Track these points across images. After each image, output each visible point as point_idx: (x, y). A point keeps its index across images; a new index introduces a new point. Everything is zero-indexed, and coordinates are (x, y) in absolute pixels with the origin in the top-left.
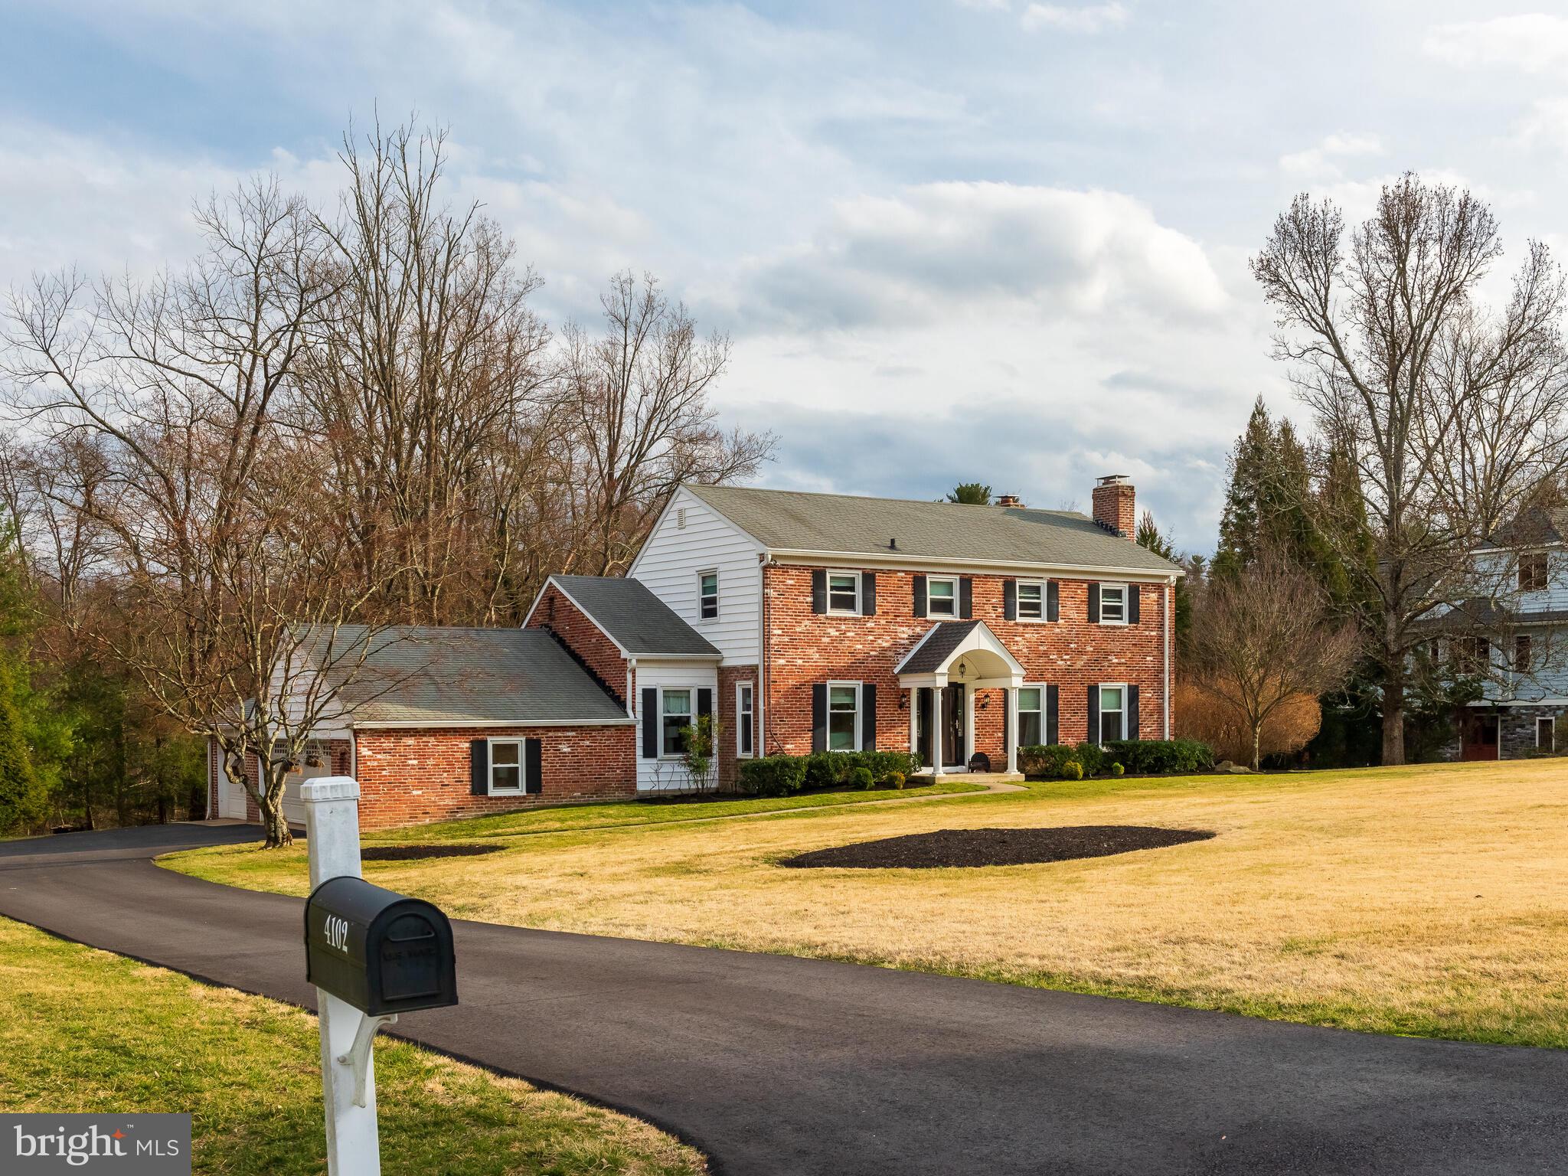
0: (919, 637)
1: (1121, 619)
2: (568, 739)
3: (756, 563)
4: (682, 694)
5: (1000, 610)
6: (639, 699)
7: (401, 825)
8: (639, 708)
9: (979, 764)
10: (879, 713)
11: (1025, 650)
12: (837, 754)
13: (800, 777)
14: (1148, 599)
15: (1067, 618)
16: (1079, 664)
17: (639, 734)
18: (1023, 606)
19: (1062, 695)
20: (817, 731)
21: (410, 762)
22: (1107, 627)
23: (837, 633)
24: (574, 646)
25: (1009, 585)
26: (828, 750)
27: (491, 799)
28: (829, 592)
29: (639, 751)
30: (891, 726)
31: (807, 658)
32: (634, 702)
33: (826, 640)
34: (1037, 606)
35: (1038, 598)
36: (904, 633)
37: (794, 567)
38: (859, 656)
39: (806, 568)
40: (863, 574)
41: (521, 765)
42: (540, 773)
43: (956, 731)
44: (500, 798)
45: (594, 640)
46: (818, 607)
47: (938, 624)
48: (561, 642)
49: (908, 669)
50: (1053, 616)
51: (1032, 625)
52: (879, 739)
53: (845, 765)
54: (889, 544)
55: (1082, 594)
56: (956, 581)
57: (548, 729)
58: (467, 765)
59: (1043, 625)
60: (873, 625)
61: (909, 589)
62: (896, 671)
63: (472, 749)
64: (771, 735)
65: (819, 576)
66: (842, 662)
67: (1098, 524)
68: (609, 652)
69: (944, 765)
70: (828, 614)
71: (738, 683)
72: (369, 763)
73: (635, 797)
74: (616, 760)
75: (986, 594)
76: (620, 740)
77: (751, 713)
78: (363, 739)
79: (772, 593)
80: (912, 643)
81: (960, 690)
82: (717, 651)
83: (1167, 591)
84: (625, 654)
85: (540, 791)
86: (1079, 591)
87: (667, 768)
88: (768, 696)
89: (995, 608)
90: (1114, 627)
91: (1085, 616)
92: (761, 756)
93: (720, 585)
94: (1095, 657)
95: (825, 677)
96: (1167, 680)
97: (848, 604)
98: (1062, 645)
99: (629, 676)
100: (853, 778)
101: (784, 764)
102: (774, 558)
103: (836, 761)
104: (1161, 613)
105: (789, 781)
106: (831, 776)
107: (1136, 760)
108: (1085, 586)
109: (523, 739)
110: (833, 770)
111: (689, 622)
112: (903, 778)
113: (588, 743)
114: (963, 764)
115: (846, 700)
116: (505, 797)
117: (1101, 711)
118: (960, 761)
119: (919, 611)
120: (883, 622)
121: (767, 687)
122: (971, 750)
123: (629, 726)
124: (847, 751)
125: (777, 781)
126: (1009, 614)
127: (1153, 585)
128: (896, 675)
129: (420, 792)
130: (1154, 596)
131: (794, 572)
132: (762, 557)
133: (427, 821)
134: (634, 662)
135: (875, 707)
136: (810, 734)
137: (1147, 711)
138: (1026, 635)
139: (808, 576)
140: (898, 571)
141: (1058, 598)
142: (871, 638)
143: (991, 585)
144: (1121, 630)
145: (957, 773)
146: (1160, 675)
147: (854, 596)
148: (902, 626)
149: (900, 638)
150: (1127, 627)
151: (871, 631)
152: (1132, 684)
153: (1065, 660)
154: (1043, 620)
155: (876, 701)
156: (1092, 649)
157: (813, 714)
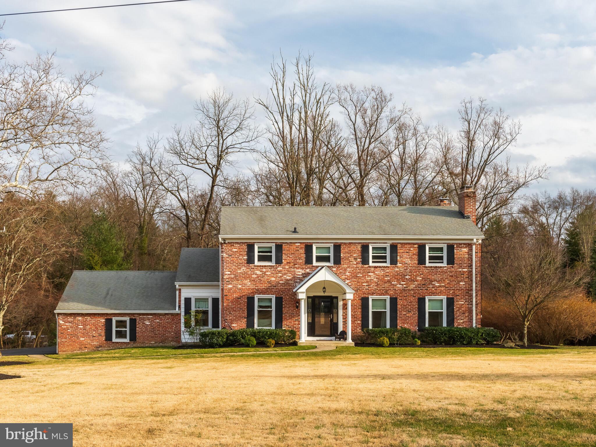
0: (309, 274)
1: (443, 262)
2: (149, 319)
5: (359, 260)
6: (183, 302)
8: (183, 306)
10: (284, 310)
11: (375, 280)
14: (461, 253)
15: (403, 263)
16: (412, 286)
17: (183, 318)
18: (375, 257)
19: (400, 302)
20: (249, 319)
22: (431, 267)
23: (261, 273)
25: (365, 247)
26: (255, 327)
27: (114, 343)
28: (257, 254)
29: (183, 325)
30: (291, 317)
31: (244, 285)
32: (180, 304)
33: (254, 276)
34: (385, 257)
35: (386, 253)
36: (300, 272)
37: (237, 243)
38: (273, 284)
39: (243, 243)
40: (276, 245)
41: (128, 329)
42: (136, 333)
44: (118, 343)
46: (250, 261)
47: (319, 268)
50: (394, 262)
51: (380, 267)
52: (284, 323)
54: (293, 230)
55: (414, 250)
56: (331, 246)
57: (140, 314)
58: (104, 328)
59: (388, 267)
60: (281, 269)
61: (302, 251)
62: (294, 290)
63: (105, 322)
64: (224, 320)
65: (250, 247)
66: (263, 286)
70: (256, 264)
75: (350, 252)
76: (173, 320)
79: (225, 255)
80: (304, 277)
81: (335, 300)
83: (474, 247)
85: (136, 341)
86: (412, 249)
88: (223, 302)
89: (355, 259)
90: (436, 267)
91: (416, 262)
94: (423, 282)
95: (254, 293)
96: (474, 295)
97: (269, 259)
98: (400, 277)
101: (229, 333)
102: (224, 239)
104: (470, 259)
108: (416, 246)
109: (129, 318)
113: (158, 321)
114: (335, 336)
115: (266, 304)
116: (120, 342)
117: (427, 311)
119: (308, 261)
122: (340, 329)
123: (178, 314)
124: (269, 328)
126: (365, 261)
127: (464, 244)
131: (237, 245)
135: (282, 308)
136: (246, 320)
137: (460, 311)
138: (376, 272)
139: (245, 247)
140: (297, 243)
141: (397, 253)
142: (280, 275)
143: (352, 247)
144: (442, 269)
145: (331, 340)
146: (470, 292)
147: (271, 255)
148: (298, 269)
149: (297, 275)
150: (445, 267)
151: (280, 272)
152: (449, 296)
153: (402, 284)
154: (388, 264)
155: (282, 305)
156: (421, 279)
157: (247, 311)
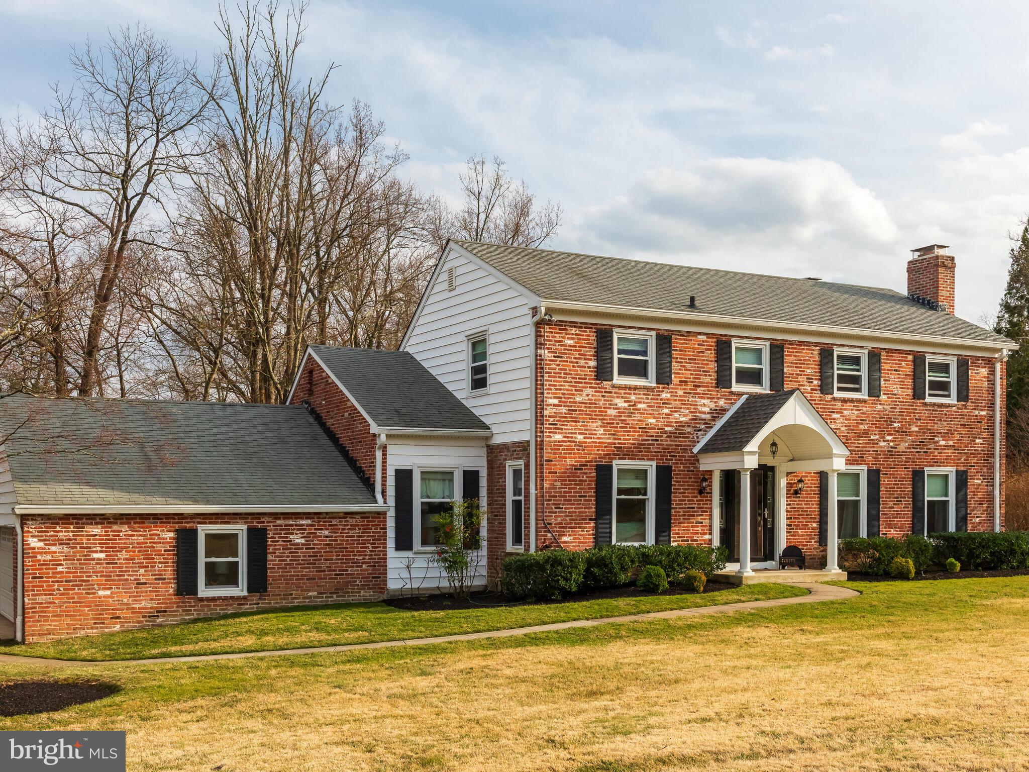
0: (723, 411)
1: (949, 396)
2: (301, 528)
3: (529, 320)
4: (446, 476)
5: (815, 382)
6: (391, 481)
7: (82, 633)
8: (391, 491)
9: (792, 559)
10: (675, 499)
11: (843, 429)
12: (624, 549)
13: (576, 577)
14: (977, 376)
15: (890, 394)
16: (903, 446)
17: (391, 523)
18: (842, 378)
19: (884, 480)
20: (601, 521)
21: (95, 555)
22: (934, 405)
23: (626, 405)
24: (330, 422)
25: (826, 354)
26: (614, 542)
27: (202, 600)
28: (616, 356)
29: (391, 543)
30: (690, 515)
31: (590, 434)
32: (384, 485)
33: (612, 412)
34: (856, 380)
35: (858, 370)
36: (706, 406)
37: (574, 324)
38: (652, 432)
39: (588, 326)
40: (658, 336)
41: (242, 559)
42: (266, 568)
43: (765, 521)
44: (213, 599)
45: (346, 415)
46: (602, 373)
47: (745, 397)
48: (318, 418)
49: (711, 448)
50: (874, 391)
51: (852, 401)
52: (675, 529)
53: (633, 562)
54: (688, 303)
55: (907, 367)
56: (765, 347)
57: (276, 516)
58: (171, 559)
59: (864, 401)
60: (668, 395)
61: (711, 355)
62: (696, 450)
63: (177, 539)
64: (544, 525)
65: (604, 337)
66: (631, 439)
67: (913, 299)
68: (360, 427)
69: (752, 560)
70: (615, 382)
71: (508, 463)
72: (39, 557)
73: (385, 596)
74: (364, 554)
75: (799, 364)
76: (366, 530)
77: (522, 498)
78: (31, 527)
79: (546, 354)
80: (714, 418)
81: (770, 474)
82: (486, 427)
83: (998, 366)
84: (374, 428)
85: (266, 591)
86: (903, 364)
87: (420, 563)
88: (541, 478)
89: (810, 380)
90: (941, 405)
91: (910, 392)
92: (532, 550)
93: (491, 350)
94: (920, 438)
95: (611, 456)
96: (998, 465)
97: (639, 369)
98: (884, 424)
99: (379, 454)
100: (642, 579)
101: (556, 562)
102: (549, 311)
103: (621, 558)
104: (992, 391)
105: (562, 583)
106: (616, 575)
107: (971, 555)
108: (910, 358)
109: (245, 528)
110: (617, 568)
111: (459, 395)
112: (704, 578)
113: (326, 533)
114: (772, 559)
115: (637, 484)
116: (220, 598)
117: (926, 499)
118: (768, 555)
119: (723, 381)
120: (680, 393)
121: (540, 466)
122: (782, 543)
123: (378, 513)
124: (636, 544)
125: (547, 582)
126: (825, 388)
127: (983, 359)
128: (696, 456)
129: (108, 593)
130: (984, 371)
131: (574, 330)
132: (535, 310)
133: (118, 627)
134: (383, 438)
135: (670, 493)
136: (592, 524)
137: (976, 499)
138: (845, 412)
139: (591, 335)
140: (700, 334)
141: (880, 370)
142: (666, 411)
143: (805, 353)
144: (949, 409)
145: (766, 569)
146: (990, 459)
147: (646, 362)
148: (702, 398)
149: (700, 412)
150: (955, 405)
151: (666, 403)
152: (960, 468)
153: (888, 441)
154: (863, 395)
155: (671, 485)
156: (917, 429)
157: (596, 501)
